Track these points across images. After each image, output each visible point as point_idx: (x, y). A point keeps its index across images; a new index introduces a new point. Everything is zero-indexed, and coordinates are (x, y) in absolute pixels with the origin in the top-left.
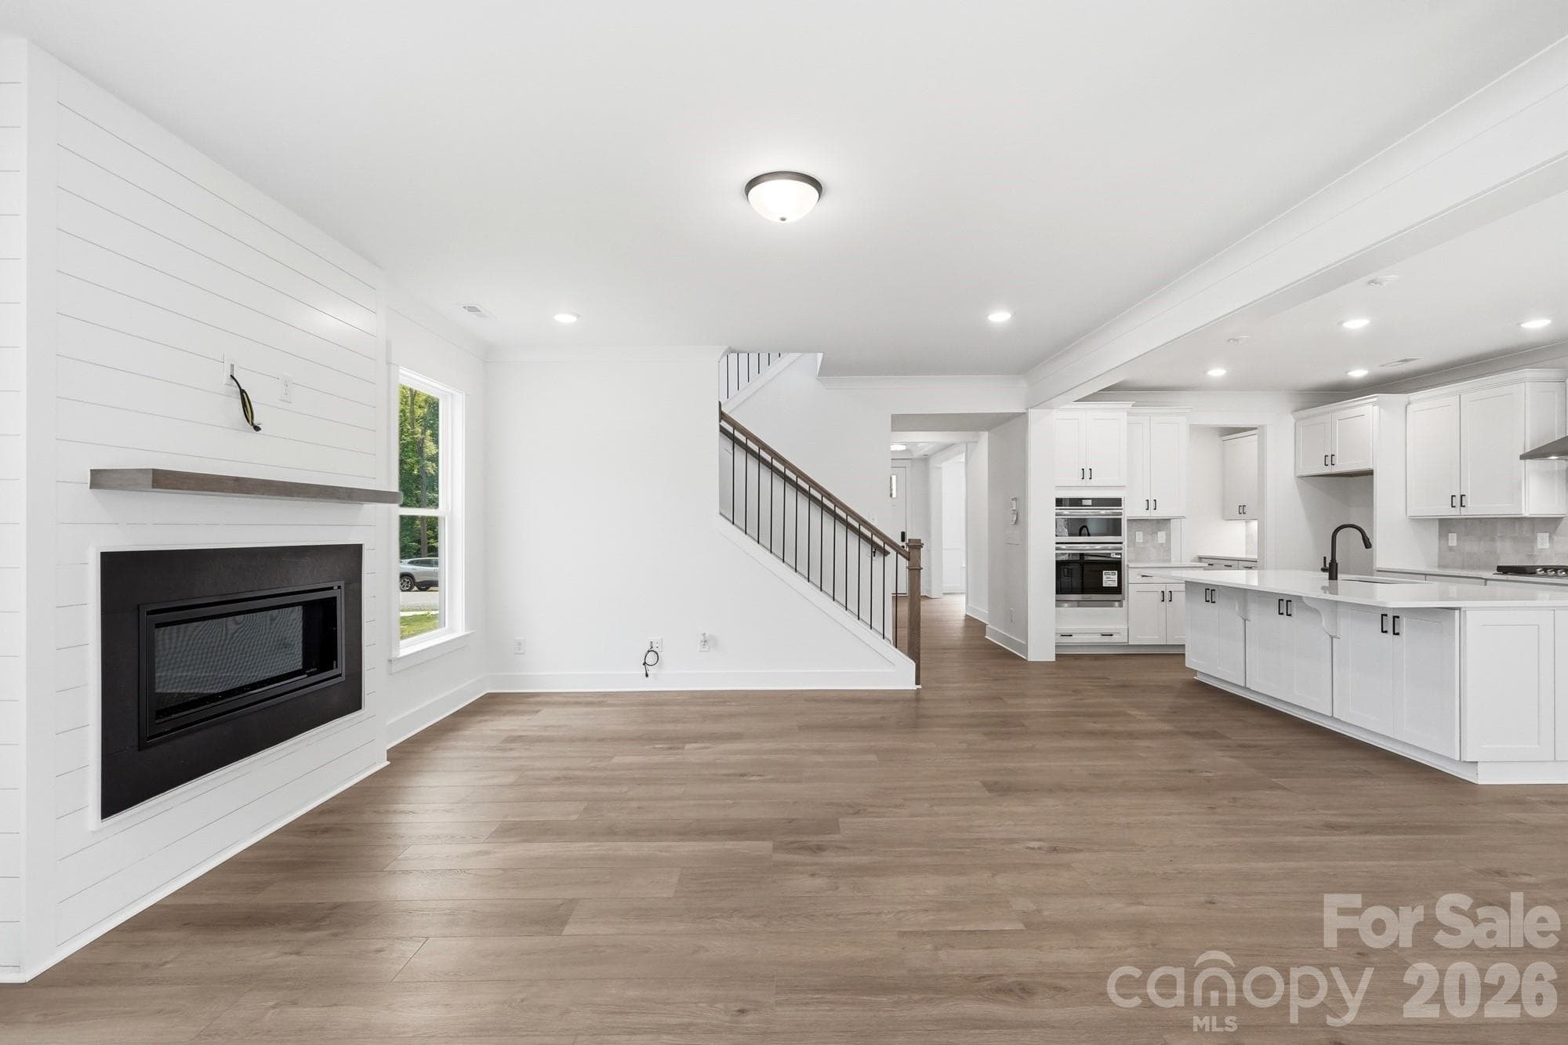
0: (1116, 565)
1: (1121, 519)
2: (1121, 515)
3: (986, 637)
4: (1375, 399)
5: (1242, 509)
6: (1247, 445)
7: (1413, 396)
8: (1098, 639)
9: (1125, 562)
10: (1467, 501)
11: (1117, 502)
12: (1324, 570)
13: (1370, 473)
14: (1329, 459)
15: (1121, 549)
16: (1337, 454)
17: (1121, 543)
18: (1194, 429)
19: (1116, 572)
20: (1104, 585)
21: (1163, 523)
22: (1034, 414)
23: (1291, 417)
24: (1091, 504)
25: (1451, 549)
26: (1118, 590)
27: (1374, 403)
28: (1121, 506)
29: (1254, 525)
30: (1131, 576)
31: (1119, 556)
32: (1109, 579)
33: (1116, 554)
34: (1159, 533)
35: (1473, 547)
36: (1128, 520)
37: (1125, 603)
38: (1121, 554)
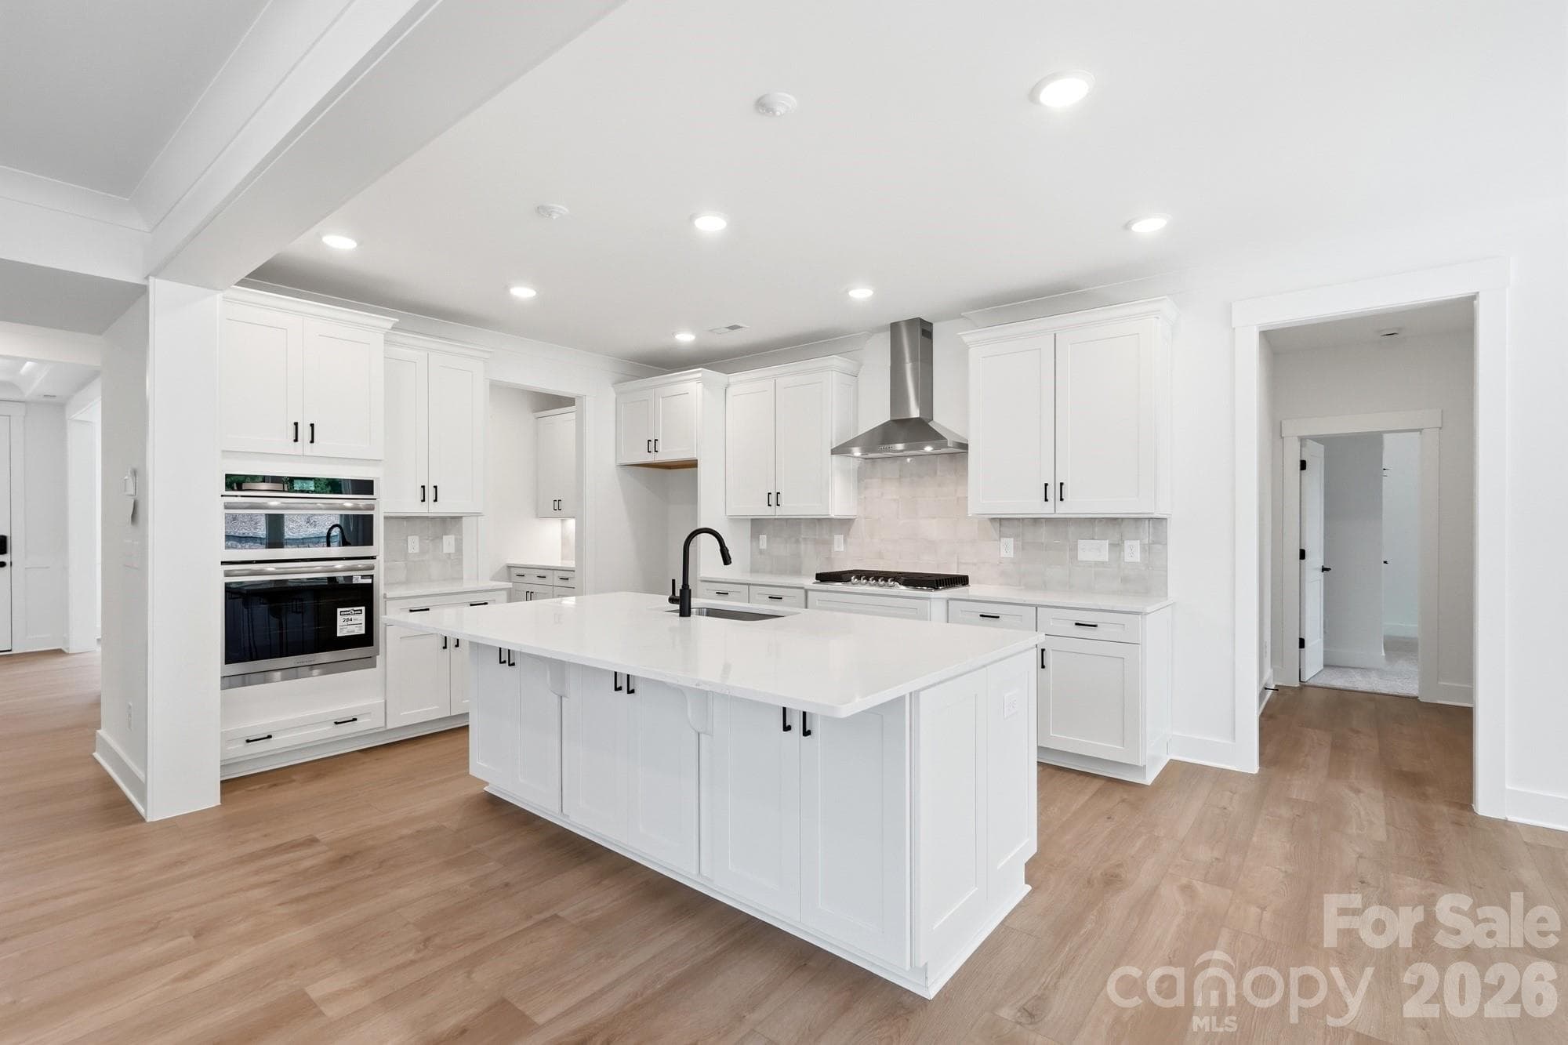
0: (362, 595)
1: (371, 517)
2: (373, 509)
3: (96, 755)
4: (699, 375)
5: (557, 505)
6: (564, 419)
7: (733, 378)
8: (329, 731)
9: (381, 590)
10: (782, 500)
11: (365, 487)
12: (672, 600)
13: (692, 464)
14: (652, 445)
15: (372, 568)
16: (660, 440)
17: (373, 558)
18: (497, 388)
19: (363, 608)
20: (338, 635)
21: (449, 523)
22: (161, 290)
23: (612, 389)
24: (313, 489)
25: (761, 552)
26: (366, 639)
27: (699, 380)
28: (372, 494)
29: (571, 524)
30: (390, 614)
31: (369, 581)
32: (350, 623)
33: (363, 577)
34: (444, 537)
35: (782, 549)
36: (386, 518)
37: (379, 659)
38: (372, 577)
